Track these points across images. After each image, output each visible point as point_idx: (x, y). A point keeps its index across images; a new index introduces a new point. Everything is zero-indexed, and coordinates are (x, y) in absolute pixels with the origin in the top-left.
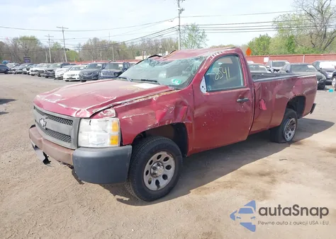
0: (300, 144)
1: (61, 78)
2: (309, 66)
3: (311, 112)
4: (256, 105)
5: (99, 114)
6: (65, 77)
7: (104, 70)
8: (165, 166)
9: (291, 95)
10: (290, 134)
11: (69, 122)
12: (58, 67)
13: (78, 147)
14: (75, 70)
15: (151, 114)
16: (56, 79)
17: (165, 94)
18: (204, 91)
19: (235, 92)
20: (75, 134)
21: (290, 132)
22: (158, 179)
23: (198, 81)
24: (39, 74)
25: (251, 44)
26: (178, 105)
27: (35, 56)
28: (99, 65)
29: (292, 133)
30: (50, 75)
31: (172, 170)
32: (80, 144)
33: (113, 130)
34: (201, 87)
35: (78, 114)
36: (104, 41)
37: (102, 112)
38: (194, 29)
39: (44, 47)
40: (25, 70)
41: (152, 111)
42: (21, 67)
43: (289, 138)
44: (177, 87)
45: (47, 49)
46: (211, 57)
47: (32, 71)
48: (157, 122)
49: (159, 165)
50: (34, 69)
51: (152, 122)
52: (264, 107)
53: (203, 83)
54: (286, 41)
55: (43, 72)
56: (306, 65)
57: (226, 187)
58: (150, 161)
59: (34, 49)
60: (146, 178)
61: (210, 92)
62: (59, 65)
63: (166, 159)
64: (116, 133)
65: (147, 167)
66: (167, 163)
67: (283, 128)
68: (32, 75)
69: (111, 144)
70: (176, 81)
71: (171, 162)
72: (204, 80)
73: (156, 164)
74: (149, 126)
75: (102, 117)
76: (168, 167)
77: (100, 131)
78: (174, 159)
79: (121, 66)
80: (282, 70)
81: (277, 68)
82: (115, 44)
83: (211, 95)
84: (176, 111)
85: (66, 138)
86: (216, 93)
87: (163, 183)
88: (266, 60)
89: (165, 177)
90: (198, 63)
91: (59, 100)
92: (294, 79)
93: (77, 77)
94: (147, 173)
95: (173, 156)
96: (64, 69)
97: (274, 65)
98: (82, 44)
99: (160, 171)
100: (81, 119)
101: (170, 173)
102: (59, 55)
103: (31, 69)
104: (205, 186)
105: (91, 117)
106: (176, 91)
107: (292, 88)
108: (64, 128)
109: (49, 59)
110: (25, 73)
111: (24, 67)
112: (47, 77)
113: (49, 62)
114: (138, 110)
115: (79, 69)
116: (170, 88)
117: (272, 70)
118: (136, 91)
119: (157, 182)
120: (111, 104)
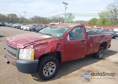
0: (104, 60)
1: (22, 29)
2: (110, 30)
3: (109, 48)
4: (88, 45)
5: (27, 47)
6: (24, 29)
7: (38, 27)
8: (52, 67)
9: (102, 42)
10: (101, 56)
11: (16, 49)
12: (22, 25)
13: (19, 59)
14: (28, 26)
15: (47, 47)
16: (21, 29)
17: (54, 40)
18: (68, 39)
19: (80, 40)
20: (17, 54)
21: (101, 55)
22: (49, 72)
23: (67, 36)
24: (15, 27)
25: (90, 21)
26: (58, 44)
27: (15, 21)
28: (36, 25)
29: (102, 55)
30: (19, 28)
31: (55, 69)
32: (19, 58)
33: (32, 53)
34: (67, 38)
35: (19, 46)
36: (39, 17)
37: (28, 46)
38: (71, 14)
39: (18, 18)
40: (11, 25)
41: (48, 46)
42: (9, 24)
43: (100, 57)
44: (58, 38)
45: (19, 19)
46: (72, 27)
47: (13, 26)
48: (49, 51)
49: (49, 67)
50: (14, 25)
51: (48, 51)
52: (91, 46)
53: (68, 37)
54: (102, 21)
55: (17, 26)
56: (109, 30)
57: (75, 76)
58: (46, 65)
59: (15, 18)
60: (44, 72)
61: (71, 40)
62: (22, 24)
63: (53, 64)
64: (33, 55)
65: (45, 67)
66: (53, 66)
67: (99, 53)
68: (13, 27)
69: (31, 58)
70: (58, 35)
71: (54, 66)
72: (69, 35)
73: (48, 66)
74: (46, 52)
75: (28, 48)
76: (53, 68)
77: (27, 54)
78: (56, 65)
79: (44, 26)
80: (100, 31)
81: (98, 30)
82: (43, 18)
83: (71, 41)
84: (57, 47)
85: (14, 55)
86: (73, 40)
87: (51, 74)
88: (95, 27)
89: (52, 71)
90: (67, 29)
91: (14, 40)
92: (103, 36)
93: (28, 29)
94: (45, 70)
95: (55, 64)
96: (24, 26)
97: (98, 29)
98: (32, 18)
99: (50, 69)
100: (20, 48)
101: (54, 70)
102: (23, 21)
103: (13, 25)
104: (67, 75)
105: (24, 48)
106: (58, 39)
107: (102, 39)
108: (14, 51)
109: (20, 22)
110: (11, 27)
111: (10, 24)
112: (18, 28)
113: (20, 23)
114: (42, 46)
115: (29, 26)
116: (56, 38)
117: (97, 31)
118: (42, 39)
119: (49, 73)
120: (32, 43)
